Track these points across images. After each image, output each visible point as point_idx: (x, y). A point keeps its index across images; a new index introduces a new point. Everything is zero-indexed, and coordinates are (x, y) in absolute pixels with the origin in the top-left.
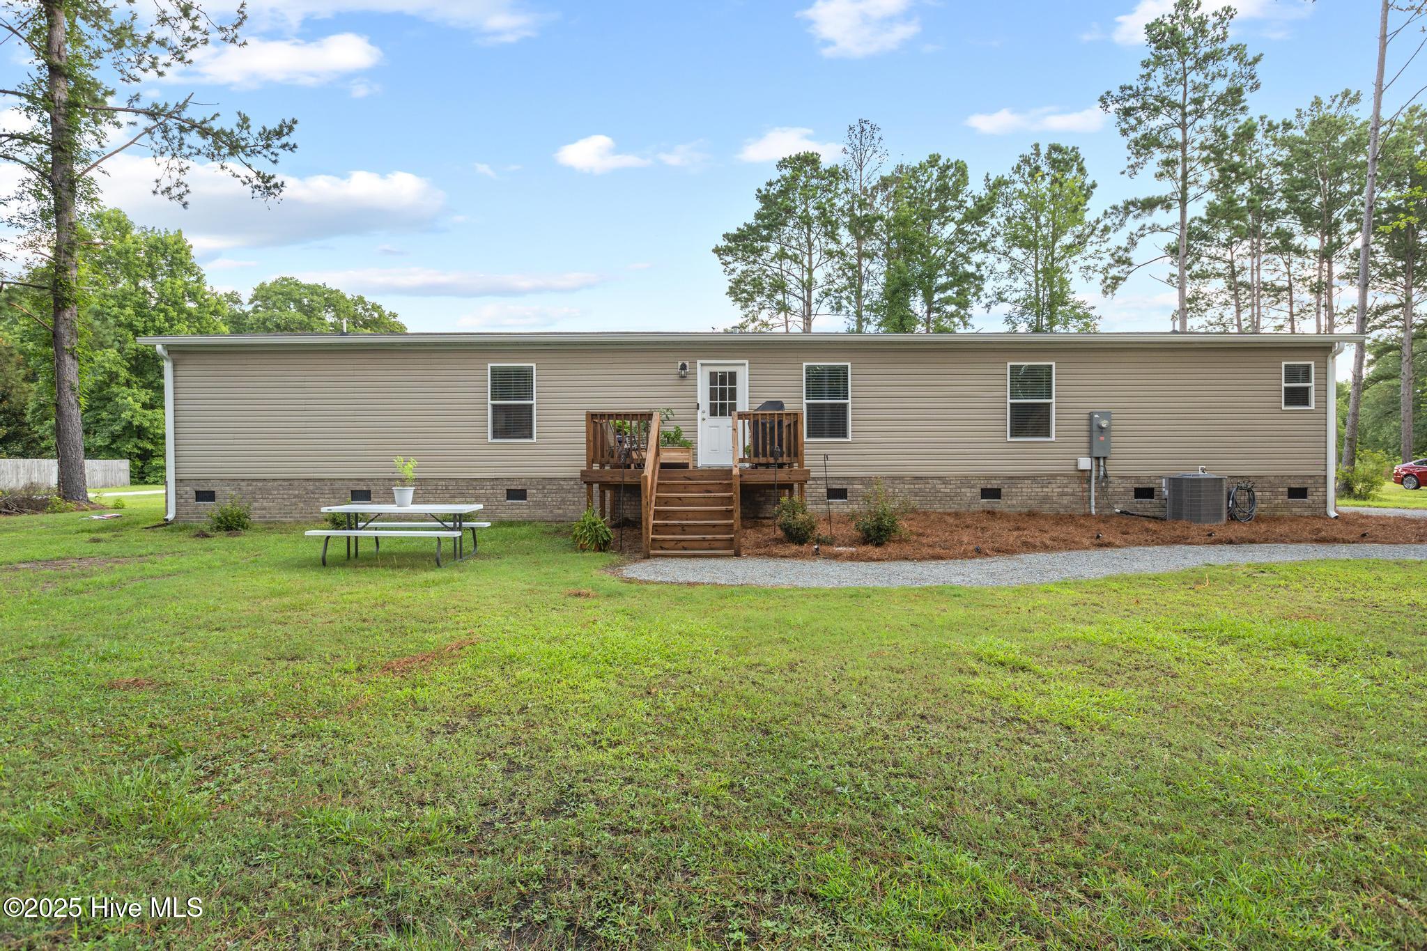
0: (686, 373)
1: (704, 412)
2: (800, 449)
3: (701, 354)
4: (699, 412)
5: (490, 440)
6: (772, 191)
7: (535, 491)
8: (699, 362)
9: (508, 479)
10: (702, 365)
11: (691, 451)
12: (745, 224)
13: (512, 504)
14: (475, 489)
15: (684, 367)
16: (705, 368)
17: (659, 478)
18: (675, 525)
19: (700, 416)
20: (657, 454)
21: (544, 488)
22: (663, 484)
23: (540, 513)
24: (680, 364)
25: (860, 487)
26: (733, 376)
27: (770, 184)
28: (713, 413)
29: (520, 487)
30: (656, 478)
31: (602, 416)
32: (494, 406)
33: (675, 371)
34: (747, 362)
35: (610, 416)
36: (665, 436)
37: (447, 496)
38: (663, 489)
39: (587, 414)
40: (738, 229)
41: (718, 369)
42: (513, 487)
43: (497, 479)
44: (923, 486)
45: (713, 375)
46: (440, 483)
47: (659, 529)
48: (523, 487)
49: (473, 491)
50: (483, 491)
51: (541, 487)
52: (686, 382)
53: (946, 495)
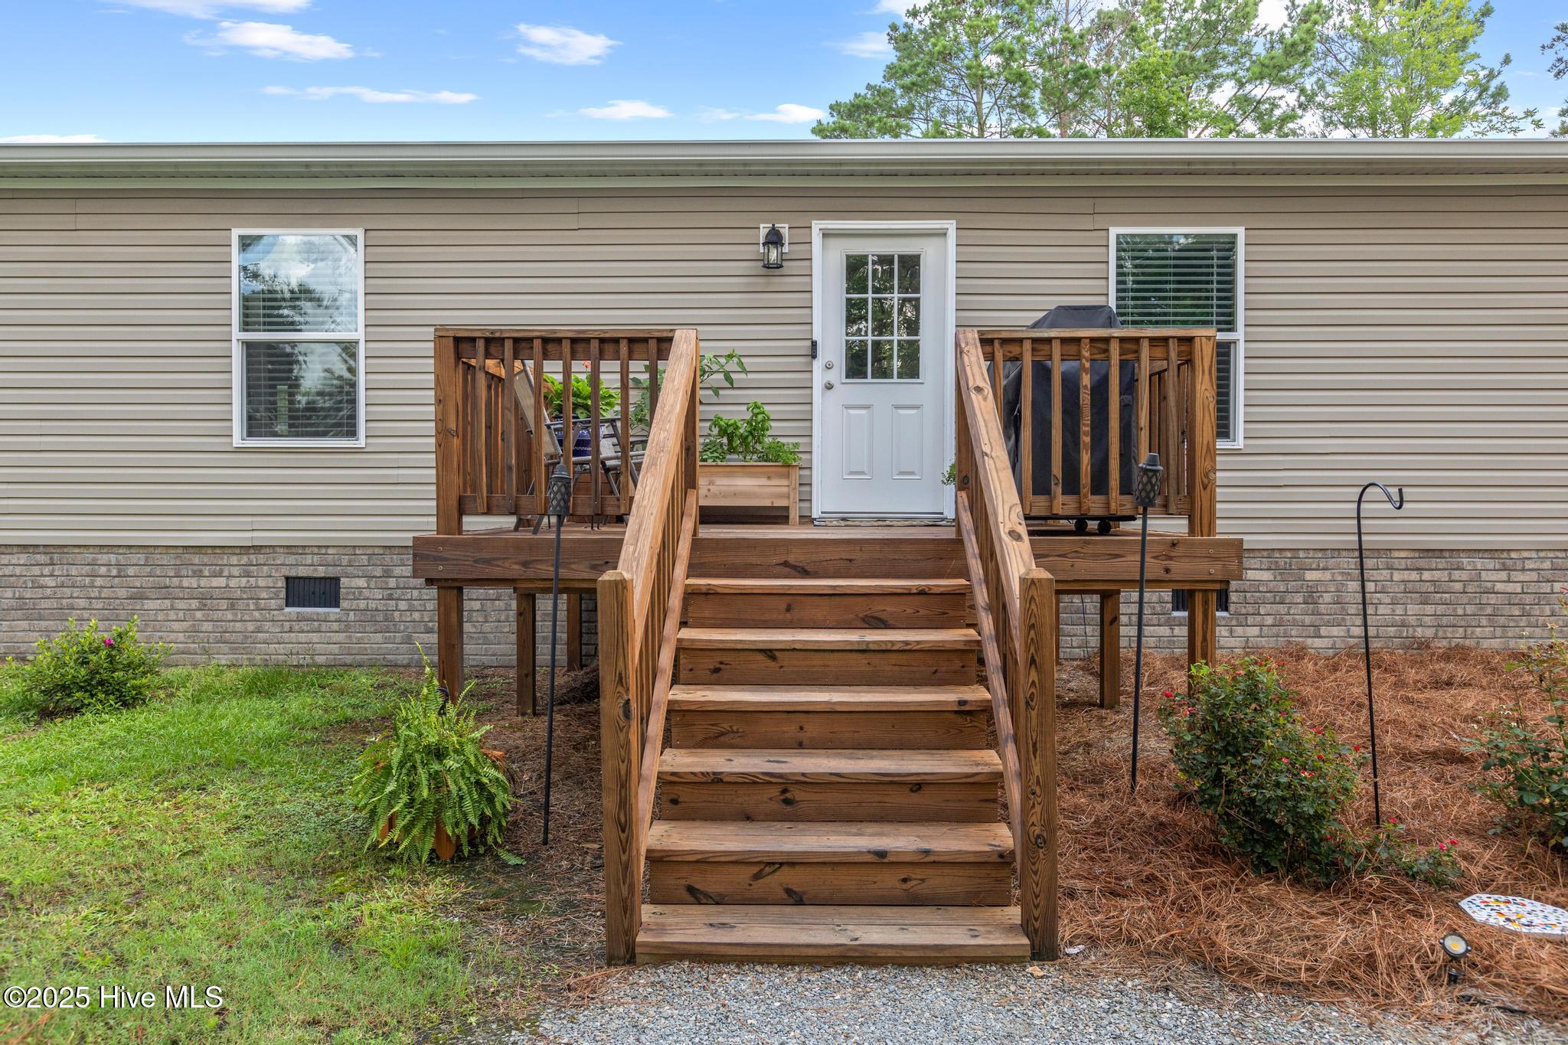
0: (782, 257)
1: (828, 367)
2: (1201, 464)
3: (828, 204)
4: (818, 365)
5: (237, 441)
6: (916, 26)
7: (362, 583)
8: (817, 226)
9: (290, 549)
10: (826, 235)
11: (796, 474)
12: (869, 87)
13: (300, 619)
14: (199, 574)
15: (774, 239)
16: (833, 242)
17: (693, 570)
18: (751, 782)
19: (819, 378)
20: (688, 477)
21: (387, 574)
22: (708, 594)
23: (375, 641)
24: (764, 229)
25: (1266, 576)
26: (910, 265)
27: (914, 13)
28: (856, 366)
29: (321, 572)
30: (680, 570)
31: (493, 343)
32: (249, 345)
33: (748, 251)
34: (950, 225)
35: (522, 344)
36: (723, 432)
37: (122, 593)
38: (708, 610)
39: (439, 338)
40: (857, 96)
41: (872, 248)
42: (302, 572)
43: (257, 549)
44: (1443, 575)
45: (855, 266)
46: (104, 558)
47: (684, 794)
48: (331, 572)
49: (193, 582)
50: (221, 582)
51: (378, 572)
52: (778, 282)
53: (1510, 599)
